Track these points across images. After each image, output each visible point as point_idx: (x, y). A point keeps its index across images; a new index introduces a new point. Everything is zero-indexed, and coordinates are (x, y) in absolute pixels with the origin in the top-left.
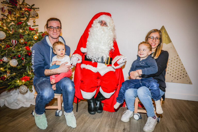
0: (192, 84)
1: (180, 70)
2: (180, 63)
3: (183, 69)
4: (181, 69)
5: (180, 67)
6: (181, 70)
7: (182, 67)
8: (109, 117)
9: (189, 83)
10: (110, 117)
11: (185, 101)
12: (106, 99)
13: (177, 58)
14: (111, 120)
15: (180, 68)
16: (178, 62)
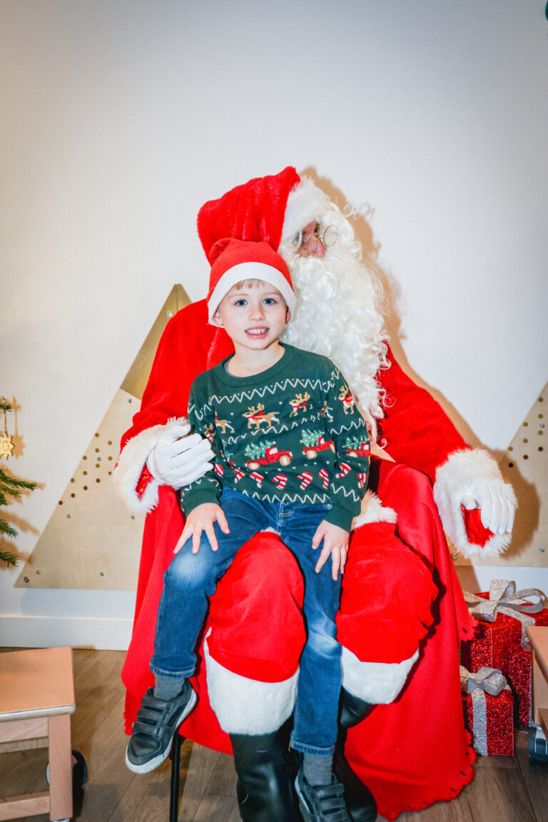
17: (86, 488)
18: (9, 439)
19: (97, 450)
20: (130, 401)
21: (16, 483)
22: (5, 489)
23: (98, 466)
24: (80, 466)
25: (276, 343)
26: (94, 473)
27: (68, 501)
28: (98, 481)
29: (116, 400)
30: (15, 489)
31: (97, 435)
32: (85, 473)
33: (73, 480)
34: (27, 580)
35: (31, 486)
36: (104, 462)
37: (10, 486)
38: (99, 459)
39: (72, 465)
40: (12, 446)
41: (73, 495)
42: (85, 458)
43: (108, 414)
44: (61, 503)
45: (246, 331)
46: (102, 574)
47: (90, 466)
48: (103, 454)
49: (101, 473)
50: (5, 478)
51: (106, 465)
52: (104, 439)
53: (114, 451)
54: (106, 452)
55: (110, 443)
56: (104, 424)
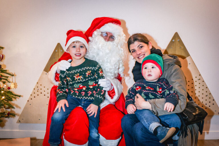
1: (204, 96)
2: (203, 86)
3: (209, 95)
4: (206, 94)
5: (205, 91)
6: (206, 96)
7: (206, 92)
9: (218, 114)
13: (200, 79)
15: (204, 93)
16: (201, 84)
17: (35, 97)
18: (13, 84)
19: (38, 87)
20: (46, 74)
21: (16, 95)
22: (13, 97)
23: (38, 91)
24: (33, 91)
25: (83, 58)
26: (37, 93)
27: (30, 100)
28: (38, 95)
29: (43, 73)
30: (15, 97)
31: (37, 83)
32: (34, 93)
33: (31, 95)
34: (20, 121)
35: (20, 96)
36: (40, 90)
37: (14, 96)
38: (38, 89)
39: (31, 91)
40: (14, 86)
41: (31, 99)
42: (34, 89)
43: (40, 78)
44: (28, 101)
45: (75, 54)
46: (39, 120)
47: (36, 91)
48: (39, 88)
49: (39, 93)
50: (13, 94)
51: (40, 91)
52: (40, 84)
53: (42, 87)
54: (40, 87)
55: (41, 85)
56: (39, 80)
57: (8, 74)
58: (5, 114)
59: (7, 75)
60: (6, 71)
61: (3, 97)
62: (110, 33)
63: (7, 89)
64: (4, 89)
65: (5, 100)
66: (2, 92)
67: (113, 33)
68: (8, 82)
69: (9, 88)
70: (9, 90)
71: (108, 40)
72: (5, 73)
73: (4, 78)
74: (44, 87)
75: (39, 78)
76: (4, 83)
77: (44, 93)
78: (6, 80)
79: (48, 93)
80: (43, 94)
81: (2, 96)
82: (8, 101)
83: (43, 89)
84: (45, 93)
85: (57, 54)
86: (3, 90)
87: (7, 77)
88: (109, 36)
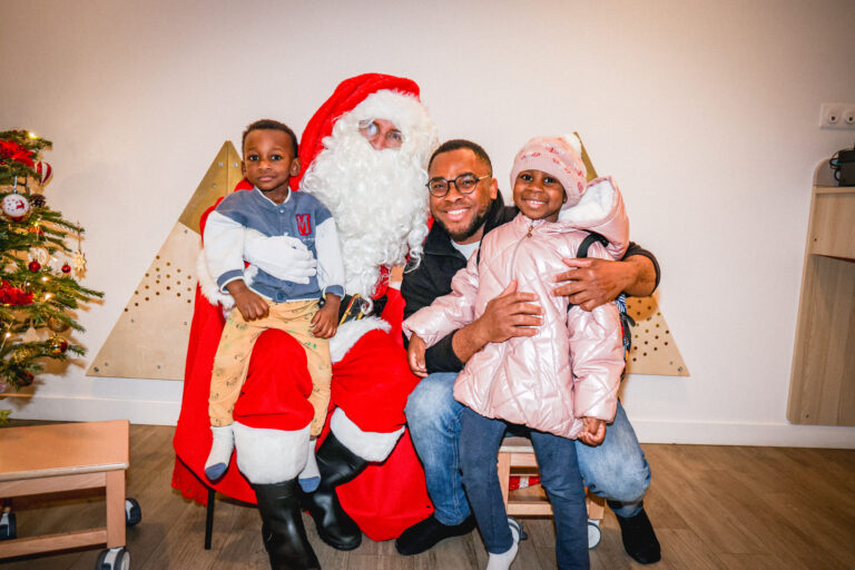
0: (688, 375)
3: (655, 317)
4: (649, 314)
6: (648, 320)
7: (649, 308)
8: (376, 553)
9: (677, 373)
10: (380, 552)
11: (665, 447)
12: (370, 467)
14: (385, 565)
17: (147, 299)
18: (82, 256)
19: (158, 270)
20: (186, 232)
21: (87, 291)
22: (78, 296)
23: (157, 282)
24: (142, 282)
26: (154, 287)
27: (132, 308)
28: (158, 294)
29: (175, 230)
30: (86, 296)
31: (158, 257)
32: (147, 287)
33: (137, 293)
34: (96, 370)
35: (100, 295)
36: (164, 278)
37: (82, 294)
38: (159, 277)
39: (136, 281)
41: (137, 305)
42: (147, 275)
43: (167, 241)
44: (126, 310)
46: (159, 367)
47: (151, 281)
48: (163, 273)
49: (161, 288)
50: (78, 288)
51: (165, 282)
52: (164, 260)
53: (172, 271)
54: (165, 270)
55: (168, 264)
56: (164, 248)
57: (66, 224)
58: (53, 348)
59: (63, 229)
60: (58, 215)
61: (48, 296)
62: (386, 121)
63: (60, 271)
64: (50, 269)
65: (53, 304)
66: (45, 279)
67: (395, 122)
68: (65, 248)
69: (66, 269)
70: (66, 275)
71: (384, 146)
72: (55, 221)
73: (51, 236)
74: (179, 271)
75: (162, 242)
76: (51, 251)
77: (176, 288)
78: (59, 242)
79: (189, 289)
80: (173, 293)
81: (44, 290)
82: (61, 308)
83: (175, 276)
84: (182, 289)
85: (223, 172)
86: (48, 275)
87: (63, 235)
88: (384, 131)
